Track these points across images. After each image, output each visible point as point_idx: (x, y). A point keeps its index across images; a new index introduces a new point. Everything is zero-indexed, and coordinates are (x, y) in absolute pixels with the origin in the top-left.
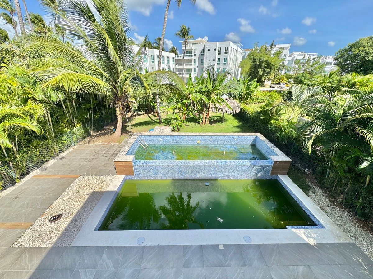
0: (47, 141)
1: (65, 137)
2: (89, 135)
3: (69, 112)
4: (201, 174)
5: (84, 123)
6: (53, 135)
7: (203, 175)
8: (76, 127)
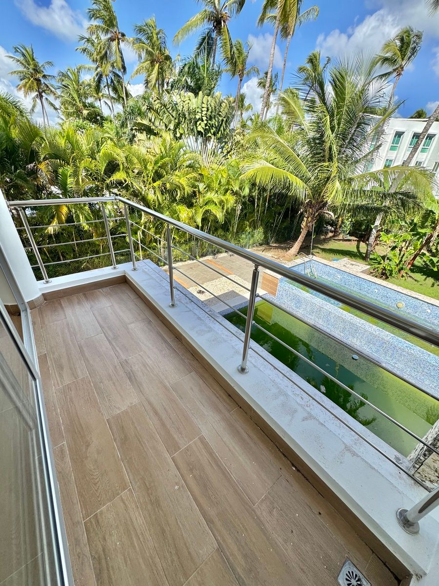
0: (228, 233)
1: (243, 236)
2: (268, 244)
3: (258, 211)
4: (355, 339)
5: (268, 228)
6: (235, 231)
7: (358, 343)
8: (258, 230)
